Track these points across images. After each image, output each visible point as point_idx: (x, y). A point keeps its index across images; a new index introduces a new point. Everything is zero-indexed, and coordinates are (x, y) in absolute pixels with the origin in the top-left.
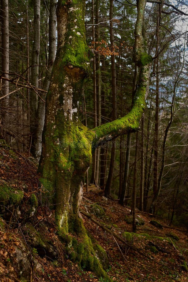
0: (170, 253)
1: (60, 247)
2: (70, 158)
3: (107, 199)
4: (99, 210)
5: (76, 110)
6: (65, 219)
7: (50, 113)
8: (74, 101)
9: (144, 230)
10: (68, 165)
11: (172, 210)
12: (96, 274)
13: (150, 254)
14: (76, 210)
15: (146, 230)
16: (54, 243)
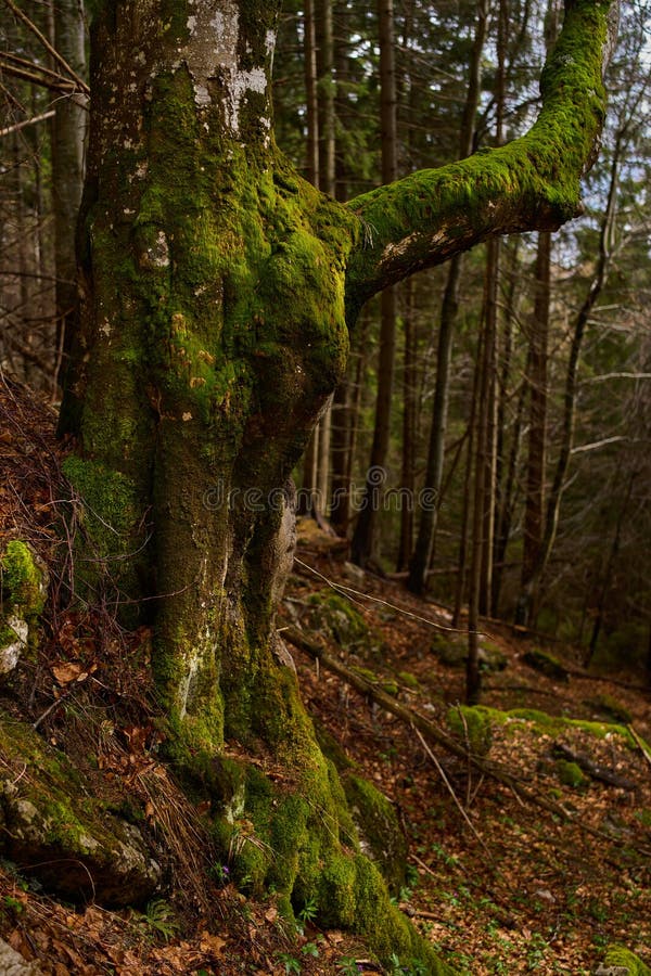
0: (634, 788)
1: (179, 823)
2: (230, 343)
3: (361, 573)
4: (344, 616)
5: (258, 80)
6: (208, 672)
7: (113, 100)
8: (250, 29)
9: (509, 688)
10: (218, 379)
11: (593, 613)
12: (367, 945)
13: (560, 793)
14: (262, 627)
15: (514, 689)
16: (150, 811)
